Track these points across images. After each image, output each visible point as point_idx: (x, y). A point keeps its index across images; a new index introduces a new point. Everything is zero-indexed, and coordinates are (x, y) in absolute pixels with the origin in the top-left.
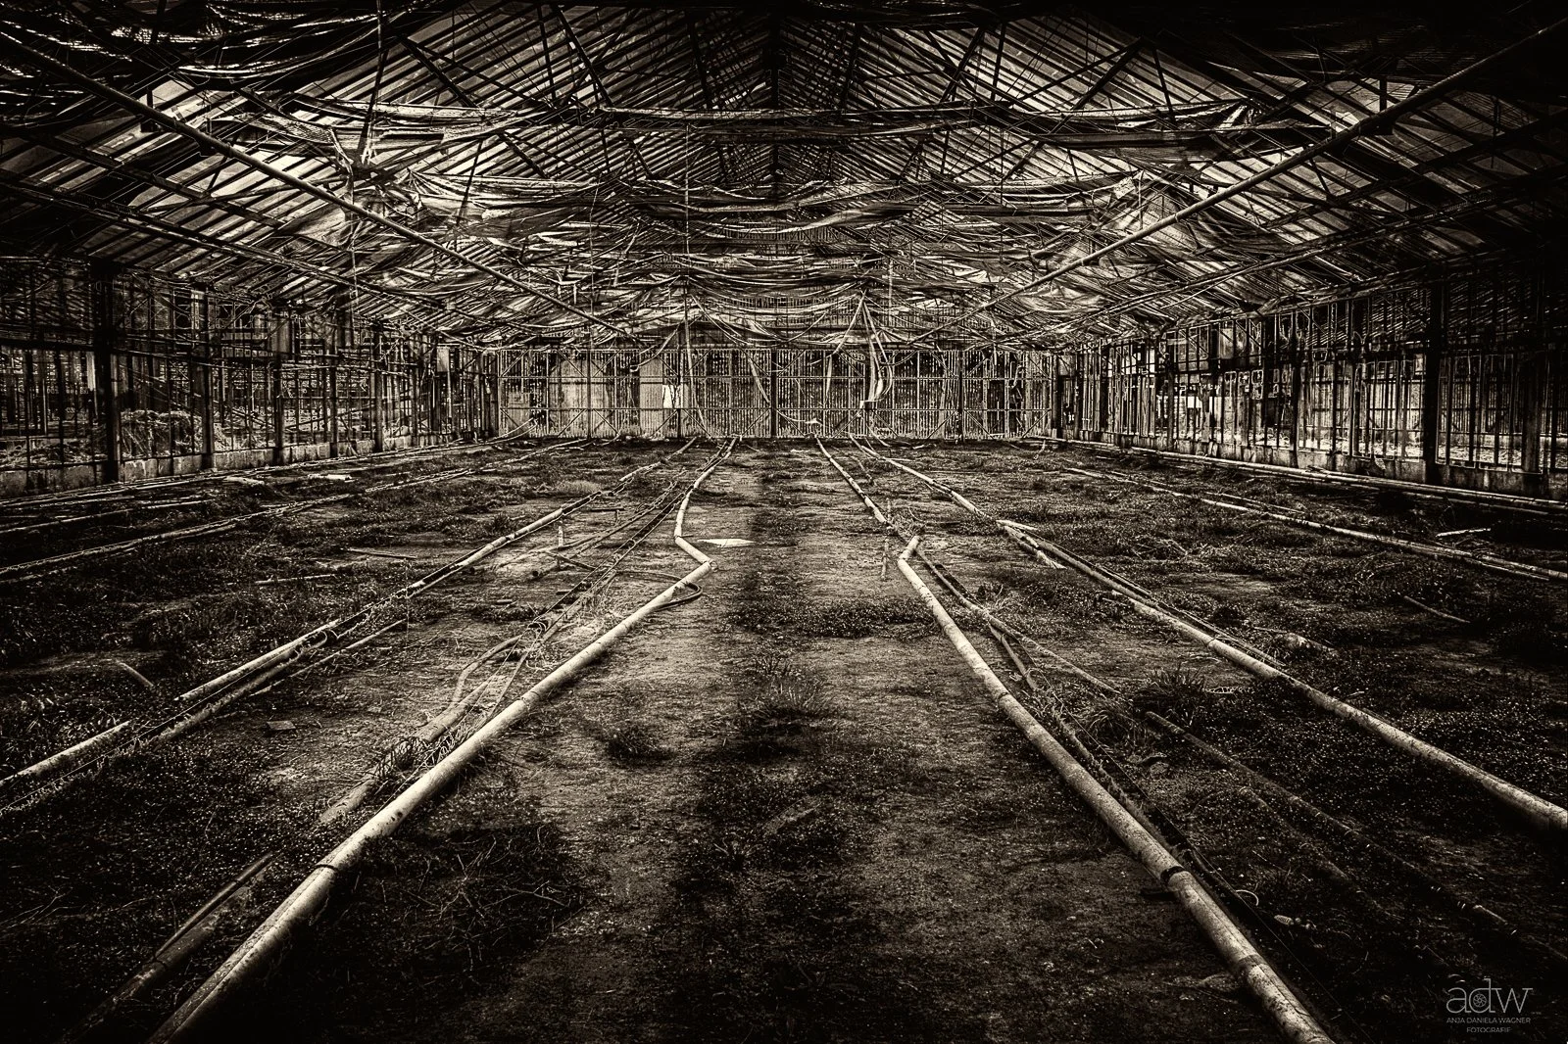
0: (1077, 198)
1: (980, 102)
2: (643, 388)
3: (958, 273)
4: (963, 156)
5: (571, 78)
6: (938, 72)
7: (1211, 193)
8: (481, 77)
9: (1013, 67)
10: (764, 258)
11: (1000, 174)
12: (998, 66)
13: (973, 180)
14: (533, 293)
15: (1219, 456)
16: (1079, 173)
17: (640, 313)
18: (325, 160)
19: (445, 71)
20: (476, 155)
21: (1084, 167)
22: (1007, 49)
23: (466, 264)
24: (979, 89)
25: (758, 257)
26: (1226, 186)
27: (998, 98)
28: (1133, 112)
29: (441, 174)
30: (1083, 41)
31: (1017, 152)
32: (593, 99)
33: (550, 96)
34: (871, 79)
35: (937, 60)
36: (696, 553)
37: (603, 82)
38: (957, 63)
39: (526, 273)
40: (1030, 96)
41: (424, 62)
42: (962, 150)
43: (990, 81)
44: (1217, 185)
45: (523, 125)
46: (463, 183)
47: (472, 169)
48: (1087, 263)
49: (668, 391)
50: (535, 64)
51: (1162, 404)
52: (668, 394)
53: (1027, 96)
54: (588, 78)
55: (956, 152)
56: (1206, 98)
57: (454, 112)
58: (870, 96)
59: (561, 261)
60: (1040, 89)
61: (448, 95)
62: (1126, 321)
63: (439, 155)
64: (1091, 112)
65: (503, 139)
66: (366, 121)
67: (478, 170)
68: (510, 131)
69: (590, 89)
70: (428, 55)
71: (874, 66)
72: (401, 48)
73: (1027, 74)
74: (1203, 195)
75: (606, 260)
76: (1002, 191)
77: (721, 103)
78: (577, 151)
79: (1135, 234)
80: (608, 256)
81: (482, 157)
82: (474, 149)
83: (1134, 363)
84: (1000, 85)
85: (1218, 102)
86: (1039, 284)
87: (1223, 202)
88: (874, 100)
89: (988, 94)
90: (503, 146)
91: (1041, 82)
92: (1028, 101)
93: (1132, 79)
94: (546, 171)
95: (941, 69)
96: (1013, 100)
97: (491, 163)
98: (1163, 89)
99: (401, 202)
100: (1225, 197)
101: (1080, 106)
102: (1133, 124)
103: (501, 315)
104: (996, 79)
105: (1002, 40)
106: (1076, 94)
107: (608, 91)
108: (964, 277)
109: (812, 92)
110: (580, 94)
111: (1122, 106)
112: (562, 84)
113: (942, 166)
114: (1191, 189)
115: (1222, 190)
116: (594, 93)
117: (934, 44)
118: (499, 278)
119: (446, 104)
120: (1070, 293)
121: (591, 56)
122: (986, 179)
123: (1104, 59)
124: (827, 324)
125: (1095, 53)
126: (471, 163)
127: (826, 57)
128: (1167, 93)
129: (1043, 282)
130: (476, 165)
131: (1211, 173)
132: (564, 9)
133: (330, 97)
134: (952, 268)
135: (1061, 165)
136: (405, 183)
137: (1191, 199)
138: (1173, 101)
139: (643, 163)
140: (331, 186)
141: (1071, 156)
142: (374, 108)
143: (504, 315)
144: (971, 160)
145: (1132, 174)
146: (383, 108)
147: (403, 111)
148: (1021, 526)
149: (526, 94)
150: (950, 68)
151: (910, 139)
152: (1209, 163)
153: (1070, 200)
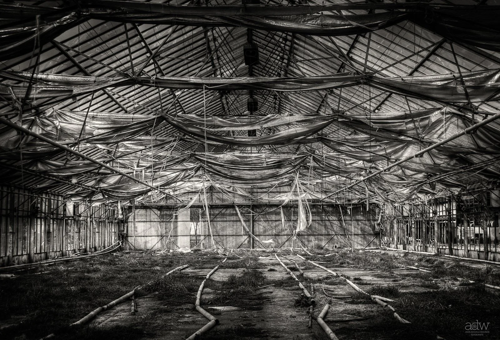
0: (410, 122)
1: (358, 73)
2: (179, 224)
3: (347, 162)
4: (349, 101)
5: (143, 62)
6: (336, 57)
7: (485, 118)
8: (94, 60)
9: (375, 54)
10: (245, 155)
11: (370, 110)
12: (367, 54)
13: (355, 113)
14: (120, 174)
15: (494, 260)
16: (412, 109)
17: (178, 184)
18: (6, 103)
19: (74, 56)
20: (90, 101)
21: (415, 106)
22: (372, 44)
23: (84, 158)
24: (357, 66)
25: (241, 155)
26: (492, 114)
27: (367, 71)
28: (439, 77)
29: (71, 110)
30: (412, 39)
31: (378, 98)
32: (153, 72)
33: (131, 70)
34: (301, 61)
35: (335, 51)
36: (207, 314)
37: (160, 63)
38: (345, 52)
39: (117, 163)
40: (385, 69)
41: (62, 52)
42: (348, 97)
43: (363, 61)
44: (487, 114)
45: (116, 86)
46: (83, 116)
47: (89, 108)
48: (416, 156)
49: (192, 225)
50: (123, 54)
51: (461, 231)
52: (193, 227)
53: (383, 69)
54: (152, 61)
55: (346, 99)
56: (481, 69)
57: (79, 78)
58: (299, 70)
59: (136, 157)
60: (390, 66)
61: (75, 69)
62: (439, 186)
63: (70, 101)
64: (418, 77)
65: (105, 93)
66: (30, 83)
67: (91, 109)
68: (109, 89)
69: (152, 67)
70: (64, 48)
71: (302, 55)
72: (49, 45)
73: (383, 58)
74: (480, 120)
75: (161, 156)
76: (370, 119)
77: (222, 74)
78: (145, 99)
79: (443, 141)
80: (161, 154)
81: (93, 102)
82: (90, 98)
83: (444, 209)
84: (368, 64)
85: (487, 70)
86: (390, 168)
87: (491, 123)
88: (302, 72)
89: (362, 68)
90: (106, 96)
91: (391, 62)
92: (384, 72)
93: (439, 59)
94: (128, 109)
95: (337, 55)
96: (377, 72)
97: (99, 105)
98: (456, 64)
99: (48, 125)
100: (492, 120)
101: (411, 74)
102: (439, 83)
103: (102, 185)
104: (366, 60)
105: (369, 39)
106: (410, 67)
107: (162, 68)
108: (350, 164)
109: (270, 68)
110: (146, 70)
111: (434, 74)
112: (137, 64)
113: (339, 106)
114: (473, 116)
115: (490, 117)
116: (155, 69)
117: (333, 43)
118: (102, 166)
119: (74, 74)
120: (409, 172)
121: (153, 50)
122: (362, 112)
123: (424, 49)
124: (278, 189)
125: (419, 46)
126: (87, 105)
127: (277, 50)
128: (458, 66)
129: (393, 166)
130: (90, 106)
131: (485, 108)
132: (139, 26)
133: (10, 70)
134: (344, 159)
135: (402, 105)
136: (51, 116)
137: (472, 121)
138: (462, 70)
139: (180, 105)
140: (9, 117)
141: (407, 100)
142: (35, 75)
143: (105, 185)
144: (353, 103)
145: (439, 109)
146: (40, 76)
147: (51, 77)
148: (385, 299)
149: (118, 69)
150: (342, 55)
151: (321, 92)
152: (483, 102)
153: (407, 123)
